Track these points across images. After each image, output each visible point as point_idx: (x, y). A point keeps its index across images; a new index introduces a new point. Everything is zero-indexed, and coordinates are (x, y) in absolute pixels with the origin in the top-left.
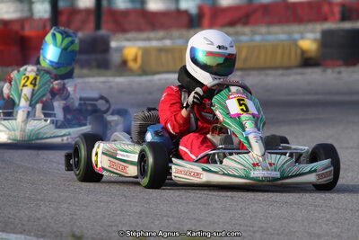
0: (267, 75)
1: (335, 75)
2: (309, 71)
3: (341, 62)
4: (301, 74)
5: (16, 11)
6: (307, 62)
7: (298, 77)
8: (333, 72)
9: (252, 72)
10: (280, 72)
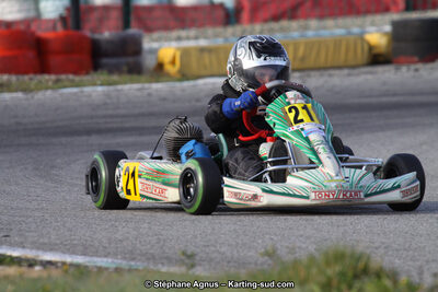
0: (330, 75)
1: (412, 73)
2: (380, 69)
3: (416, 59)
4: (371, 73)
5: (20, 11)
6: (376, 59)
7: (369, 77)
8: (409, 70)
9: (313, 73)
10: (346, 71)
